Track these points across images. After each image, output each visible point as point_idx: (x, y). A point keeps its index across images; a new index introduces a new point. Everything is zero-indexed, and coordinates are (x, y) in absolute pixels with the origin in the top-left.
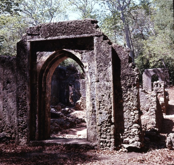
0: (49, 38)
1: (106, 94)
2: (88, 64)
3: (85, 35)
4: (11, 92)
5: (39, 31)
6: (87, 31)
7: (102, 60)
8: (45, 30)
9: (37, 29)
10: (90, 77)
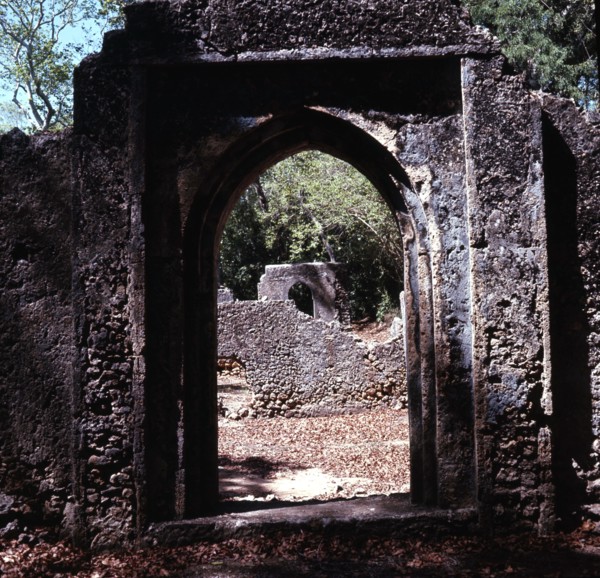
0: (249, 53)
1: (519, 298)
2: (429, 173)
3: (422, 48)
4: (37, 298)
5: (195, 23)
6: (430, 32)
7: (498, 155)
8: (225, 16)
9: (188, 12)
10: (441, 228)
